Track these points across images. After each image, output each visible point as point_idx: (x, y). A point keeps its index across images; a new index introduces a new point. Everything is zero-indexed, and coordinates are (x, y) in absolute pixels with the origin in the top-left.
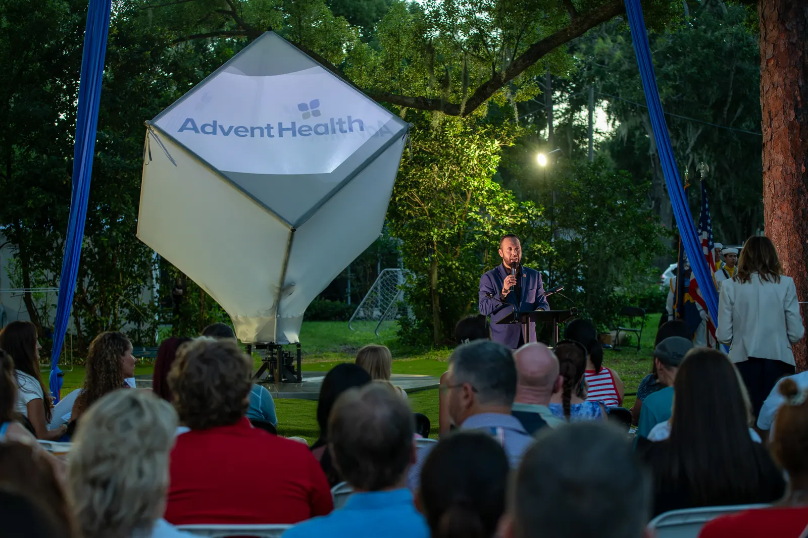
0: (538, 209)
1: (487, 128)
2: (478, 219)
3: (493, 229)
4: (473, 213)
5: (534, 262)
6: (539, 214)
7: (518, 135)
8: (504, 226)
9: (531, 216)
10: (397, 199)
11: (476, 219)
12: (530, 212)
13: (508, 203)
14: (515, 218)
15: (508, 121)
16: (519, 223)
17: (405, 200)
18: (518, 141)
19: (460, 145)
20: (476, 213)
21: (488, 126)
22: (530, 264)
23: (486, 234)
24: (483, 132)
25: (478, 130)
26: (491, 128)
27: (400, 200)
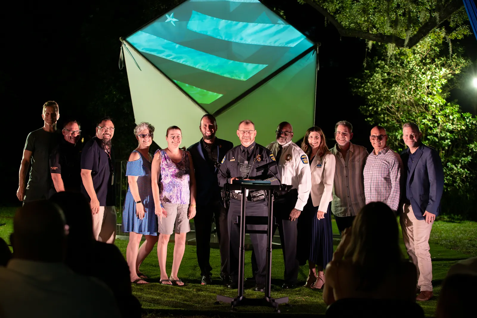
0: (474, 119)
1: (442, 60)
2: (429, 124)
3: (441, 132)
4: (426, 120)
5: (469, 156)
6: (474, 122)
7: (462, 65)
8: (448, 131)
9: (468, 123)
10: (379, 109)
11: (427, 125)
12: (468, 120)
13: (452, 114)
14: (457, 125)
15: (455, 56)
16: (459, 129)
17: (385, 110)
18: (462, 70)
19: (419, 72)
20: (429, 120)
21: (442, 59)
22: (466, 158)
23: (436, 135)
24: (439, 63)
25: (435, 62)
26: (444, 60)
27: (382, 109)
